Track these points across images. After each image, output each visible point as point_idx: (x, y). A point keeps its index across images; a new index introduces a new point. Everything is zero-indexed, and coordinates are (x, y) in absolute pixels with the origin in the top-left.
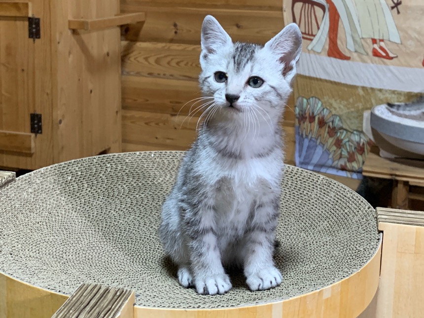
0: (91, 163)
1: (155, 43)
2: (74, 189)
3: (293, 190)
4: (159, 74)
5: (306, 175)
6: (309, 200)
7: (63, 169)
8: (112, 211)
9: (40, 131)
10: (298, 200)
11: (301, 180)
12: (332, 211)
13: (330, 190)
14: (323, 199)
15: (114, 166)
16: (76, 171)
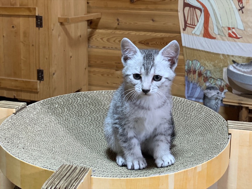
0: (69, 98)
1: (107, 30)
2: (59, 112)
3: (181, 112)
4: (109, 47)
5: (189, 103)
6: (191, 117)
7: (53, 101)
8: (81, 124)
9: (42, 79)
10: (184, 117)
11: (186, 106)
12: (203, 123)
13: (202, 111)
14: (198, 116)
15: (82, 99)
16: (60, 102)
